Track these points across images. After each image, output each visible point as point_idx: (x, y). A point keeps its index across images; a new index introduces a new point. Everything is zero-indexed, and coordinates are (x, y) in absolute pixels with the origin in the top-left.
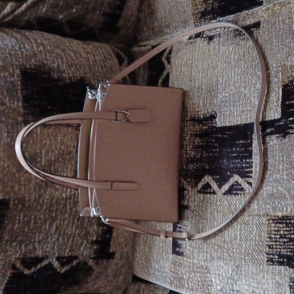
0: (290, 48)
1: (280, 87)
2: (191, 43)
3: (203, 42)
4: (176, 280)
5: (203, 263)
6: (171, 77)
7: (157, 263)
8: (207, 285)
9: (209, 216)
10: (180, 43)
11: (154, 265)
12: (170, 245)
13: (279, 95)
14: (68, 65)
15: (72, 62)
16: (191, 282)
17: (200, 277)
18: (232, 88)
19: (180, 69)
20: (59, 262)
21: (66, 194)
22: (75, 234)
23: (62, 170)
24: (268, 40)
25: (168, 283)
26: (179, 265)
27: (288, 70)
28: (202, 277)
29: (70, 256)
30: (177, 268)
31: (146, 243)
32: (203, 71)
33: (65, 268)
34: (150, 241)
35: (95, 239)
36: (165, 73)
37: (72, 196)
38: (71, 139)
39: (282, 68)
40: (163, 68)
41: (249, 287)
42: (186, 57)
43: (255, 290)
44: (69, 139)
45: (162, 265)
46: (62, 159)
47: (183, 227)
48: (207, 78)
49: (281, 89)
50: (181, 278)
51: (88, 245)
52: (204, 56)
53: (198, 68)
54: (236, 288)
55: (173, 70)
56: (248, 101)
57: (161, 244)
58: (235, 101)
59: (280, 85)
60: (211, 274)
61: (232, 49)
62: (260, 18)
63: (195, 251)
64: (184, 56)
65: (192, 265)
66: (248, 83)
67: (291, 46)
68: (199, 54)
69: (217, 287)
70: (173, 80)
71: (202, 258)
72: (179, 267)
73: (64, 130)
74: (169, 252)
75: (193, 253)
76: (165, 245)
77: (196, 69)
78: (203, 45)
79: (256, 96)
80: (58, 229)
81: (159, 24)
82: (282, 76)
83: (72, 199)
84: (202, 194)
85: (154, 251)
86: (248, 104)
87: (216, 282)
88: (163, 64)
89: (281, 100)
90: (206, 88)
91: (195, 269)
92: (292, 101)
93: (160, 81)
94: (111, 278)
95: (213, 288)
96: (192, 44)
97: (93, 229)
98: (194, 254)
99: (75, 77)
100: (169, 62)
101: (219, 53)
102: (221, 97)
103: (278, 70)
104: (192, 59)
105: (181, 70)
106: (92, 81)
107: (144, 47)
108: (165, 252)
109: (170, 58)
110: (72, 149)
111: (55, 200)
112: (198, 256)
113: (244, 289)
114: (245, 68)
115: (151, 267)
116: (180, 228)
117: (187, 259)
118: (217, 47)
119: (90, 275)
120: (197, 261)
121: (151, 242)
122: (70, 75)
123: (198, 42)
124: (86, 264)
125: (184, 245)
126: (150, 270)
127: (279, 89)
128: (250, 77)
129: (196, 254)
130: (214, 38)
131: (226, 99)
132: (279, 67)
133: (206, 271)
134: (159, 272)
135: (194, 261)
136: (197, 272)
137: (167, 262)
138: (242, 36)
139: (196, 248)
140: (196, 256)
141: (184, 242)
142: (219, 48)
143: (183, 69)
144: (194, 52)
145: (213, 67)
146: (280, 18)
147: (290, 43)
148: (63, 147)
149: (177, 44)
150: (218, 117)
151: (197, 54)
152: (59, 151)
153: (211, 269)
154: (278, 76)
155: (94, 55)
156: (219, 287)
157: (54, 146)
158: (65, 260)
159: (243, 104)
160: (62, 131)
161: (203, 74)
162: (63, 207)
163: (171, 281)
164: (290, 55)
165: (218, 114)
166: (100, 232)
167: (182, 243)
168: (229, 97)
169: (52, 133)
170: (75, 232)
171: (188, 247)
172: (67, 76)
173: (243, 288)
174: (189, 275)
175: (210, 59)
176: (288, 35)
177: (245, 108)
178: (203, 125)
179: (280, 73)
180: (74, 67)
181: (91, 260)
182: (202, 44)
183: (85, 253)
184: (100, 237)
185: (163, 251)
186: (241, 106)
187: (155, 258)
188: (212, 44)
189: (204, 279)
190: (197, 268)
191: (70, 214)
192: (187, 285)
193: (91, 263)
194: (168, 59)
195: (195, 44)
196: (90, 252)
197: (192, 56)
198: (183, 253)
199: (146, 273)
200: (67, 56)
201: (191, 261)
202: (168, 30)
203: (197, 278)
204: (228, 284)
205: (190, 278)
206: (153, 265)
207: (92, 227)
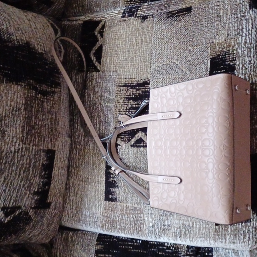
0: (218, 29)
1: (208, 60)
2: (125, 20)
3: (137, 21)
4: (107, 223)
5: (136, 205)
6: (104, 48)
7: (89, 210)
8: (139, 224)
9: (142, 165)
10: (113, 19)
11: (86, 212)
12: (103, 193)
13: (208, 66)
14: (15, 29)
15: (18, 26)
16: (123, 223)
17: (133, 217)
18: (165, 59)
19: (113, 42)
20: (3, 213)
21: (15, 148)
22: (20, 185)
23: (12, 125)
24: (199, 22)
25: (99, 226)
26: (111, 209)
27: (216, 47)
28: (135, 218)
29: (14, 206)
30: (110, 212)
31: (77, 194)
32: (136, 44)
33: (8, 218)
34: (81, 192)
35: (36, 190)
36: (98, 45)
37: (20, 150)
38: (20, 97)
39: (211, 45)
40: (96, 40)
41: (179, 221)
42: (120, 32)
43: (185, 223)
44: (19, 96)
45: (94, 212)
46: (12, 114)
47: (116, 177)
48: (140, 50)
49: (209, 61)
50: (113, 221)
51: (30, 196)
52: (138, 32)
53: (132, 42)
54: (167, 223)
55: (106, 43)
56: (180, 71)
57: (93, 194)
58: (168, 70)
59: (209, 58)
60: (144, 214)
61: (165, 28)
62: (191, 4)
63: (129, 196)
64: (118, 31)
65: (125, 208)
66: (180, 56)
67: (219, 28)
68: (133, 30)
69: (149, 224)
70: (106, 51)
71: (135, 201)
72: (112, 211)
73: (14, 88)
74: (102, 199)
75: (126, 198)
76: (98, 194)
77: (130, 43)
78: (137, 23)
79: (187, 67)
80: (6, 181)
81: (89, 2)
82: (211, 51)
83: (20, 152)
84: (135, 148)
85: (86, 200)
86: (179, 73)
87: (148, 220)
88: (96, 37)
89: (209, 70)
90: (140, 59)
91: (128, 212)
92: (219, 71)
93: (92, 51)
94: (45, 227)
95: (145, 225)
96: (126, 22)
97: (36, 181)
98: (128, 198)
99: (22, 40)
100: (102, 36)
101: (152, 30)
102: (154, 67)
103: (207, 46)
104: (126, 34)
105: (115, 43)
106: (36, 46)
107: (75, 22)
108: (97, 200)
109: (103, 32)
110: (20, 106)
111: (5, 153)
112: (132, 200)
113: (175, 223)
114: (178, 44)
115: (82, 215)
116: (113, 178)
117: (121, 204)
118: (151, 25)
119: (29, 224)
120: (130, 205)
121: (83, 193)
122: (18, 38)
123: (132, 20)
124: (27, 213)
125: (118, 192)
126: (81, 218)
127: (208, 61)
128: (182, 51)
129: (129, 198)
130: (147, 18)
131: (159, 68)
132: (208, 43)
133: (139, 212)
134: (90, 218)
135: (128, 205)
136: (130, 214)
137: (100, 208)
138: (175, 17)
139: (129, 193)
140: (130, 201)
141: (118, 190)
142: (153, 26)
143: (116, 42)
144: (128, 28)
145: (146, 42)
146: (210, 5)
147: (218, 25)
148: (12, 103)
149: (110, 21)
150: (151, 83)
151: (130, 30)
152: (9, 107)
153: (144, 210)
154: (207, 51)
155: (35, 23)
156: (151, 225)
157: (4, 102)
158: (9, 210)
159: (174, 73)
160: (12, 88)
161: (137, 47)
162: (11, 160)
163: (102, 224)
164: (217, 34)
165: (150, 80)
166: (41, 184)
167: (115, 191)
168: (162, 67)
169: (4, 90)
170: (21, 184)
171: (122, 194)
172: (15, 39)
173: (173, 222)
174: (122, 217)
175: (144, 35)
176: (216, 19)
177: (177, 76)
178: (137, 90)
179: (209, 48)
180: (21, 31)
181: (31, 210)
182: (135, 22)
183: (27, 203)
184: (41, 188)
185: (95, 200)
186: (173, 75)
187: (87, 206)
188: (146, 23)
189: (136, 219)
190: (130, 210)
191: (17, 167)
192: (119, 227)
193: (31, 213)
194: (101, 33)
195: (129, 22)
196: (31, 202)
197: (126, 32)
198: (116, 199)
199: (75, 221)
200: (13, 20)
201: (125, 205)
202: (98, 9)
203: (130, 219)
204: (160, 221)
205: (123, 219)
206: (84, 213)
207: (35, 179)
